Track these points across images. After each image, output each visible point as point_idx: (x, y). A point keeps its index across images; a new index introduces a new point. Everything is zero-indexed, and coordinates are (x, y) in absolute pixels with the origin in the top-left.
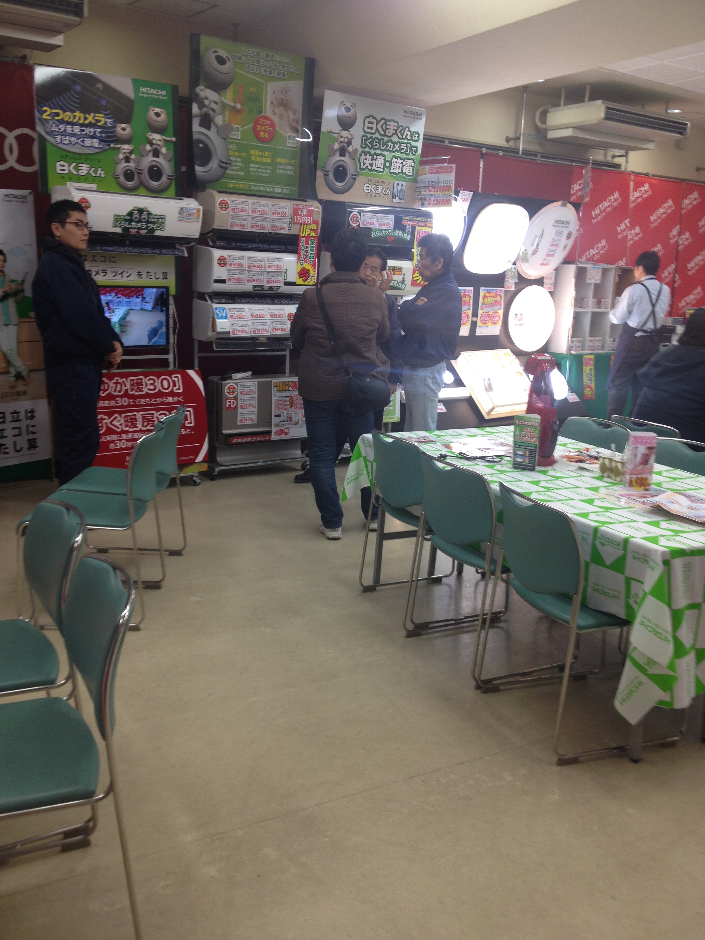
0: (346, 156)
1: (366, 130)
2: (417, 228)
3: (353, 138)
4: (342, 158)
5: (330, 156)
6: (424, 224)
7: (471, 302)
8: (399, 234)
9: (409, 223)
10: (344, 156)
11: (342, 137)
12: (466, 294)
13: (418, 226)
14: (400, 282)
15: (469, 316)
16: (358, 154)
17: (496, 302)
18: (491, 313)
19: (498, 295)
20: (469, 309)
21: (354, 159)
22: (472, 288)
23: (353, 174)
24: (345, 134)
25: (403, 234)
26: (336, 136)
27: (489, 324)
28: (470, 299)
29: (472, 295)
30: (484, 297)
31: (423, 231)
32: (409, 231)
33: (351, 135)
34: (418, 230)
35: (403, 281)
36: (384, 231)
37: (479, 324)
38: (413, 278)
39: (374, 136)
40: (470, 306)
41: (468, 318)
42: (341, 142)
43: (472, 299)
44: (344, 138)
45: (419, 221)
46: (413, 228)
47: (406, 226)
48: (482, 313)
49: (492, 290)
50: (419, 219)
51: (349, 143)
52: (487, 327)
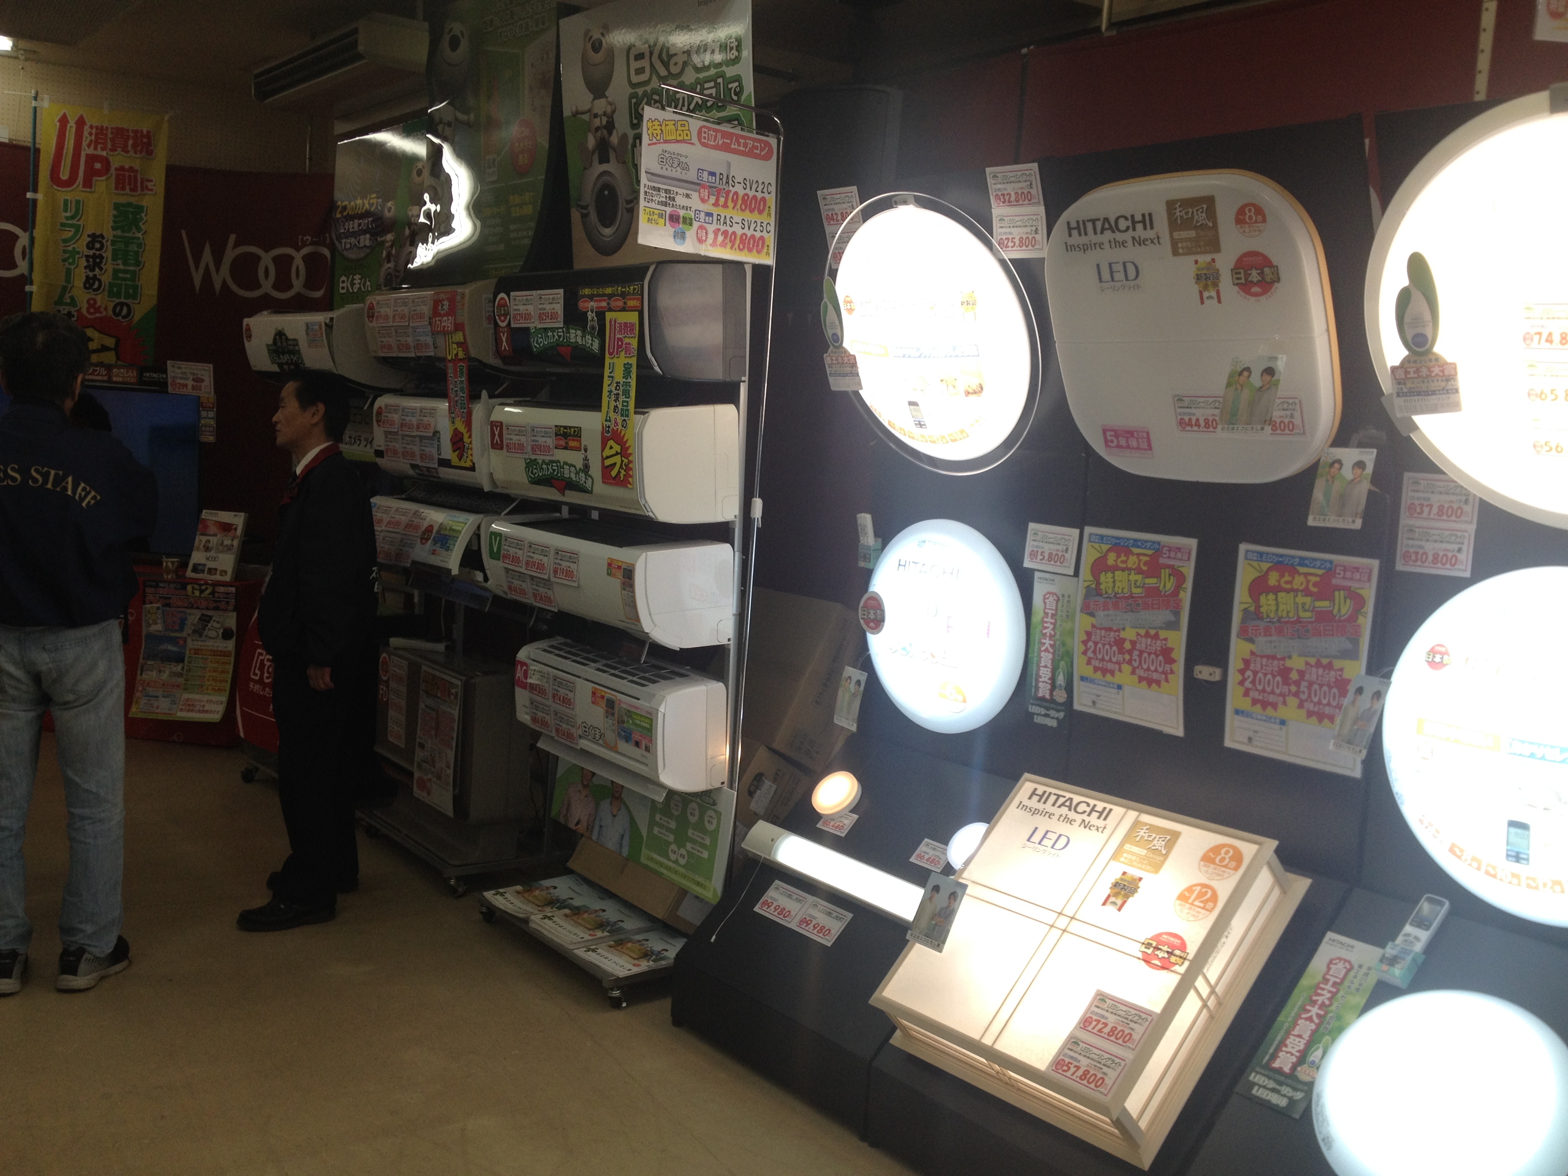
0: (611, 160)
1: (635, 79)
2: (609, 316)
3: (614, 112)
4: (605, 167)
5: (585, 169)
6: (620, 304)
7: (1186, 596)
8: (575, 336)
9: (592, 303)
10: (608, 161)
11: (596, 116)
12: (1162, 561)
13: (610, 310)
14: (580, 469)
15: (1174, 655)
16: (630, 147)
17: (1325, 617)
18: (1297, 663)
19: (1339, 588)
20: (1173, 625)
21: (624, 162)
22: (1192, 543)
23: (629, 198)
24: (600, 106)
25: (583, 336)
26: (586, 117)
27: (1290, 710)
28: (1178, 587)
29: (1189, 570)
30: (1258, 587)
31: (620, 324)
32: (593, 328)
33: (611, 104)
34: (611, 322)
35: (586, 467)
36: (550, 334)
37: (1234, 697)
38: (603, 459)
39: (648, 88)
40: (1177, 613)
41: (1170, 661)
42: (597, 129)
43: (1189, 585)
44: (601, 116)
45: (610, 296)
46: (601, 315)
47: (586, 313)
48: (1247, 656)
49: (1303, 562)
50: (609, 291)
51: (610, 126)
52: (1283, 722)
